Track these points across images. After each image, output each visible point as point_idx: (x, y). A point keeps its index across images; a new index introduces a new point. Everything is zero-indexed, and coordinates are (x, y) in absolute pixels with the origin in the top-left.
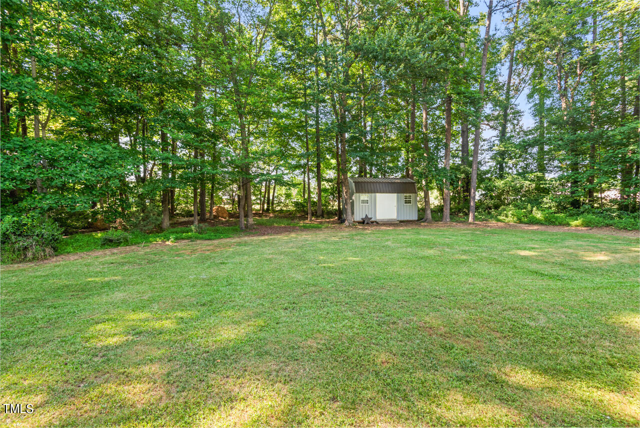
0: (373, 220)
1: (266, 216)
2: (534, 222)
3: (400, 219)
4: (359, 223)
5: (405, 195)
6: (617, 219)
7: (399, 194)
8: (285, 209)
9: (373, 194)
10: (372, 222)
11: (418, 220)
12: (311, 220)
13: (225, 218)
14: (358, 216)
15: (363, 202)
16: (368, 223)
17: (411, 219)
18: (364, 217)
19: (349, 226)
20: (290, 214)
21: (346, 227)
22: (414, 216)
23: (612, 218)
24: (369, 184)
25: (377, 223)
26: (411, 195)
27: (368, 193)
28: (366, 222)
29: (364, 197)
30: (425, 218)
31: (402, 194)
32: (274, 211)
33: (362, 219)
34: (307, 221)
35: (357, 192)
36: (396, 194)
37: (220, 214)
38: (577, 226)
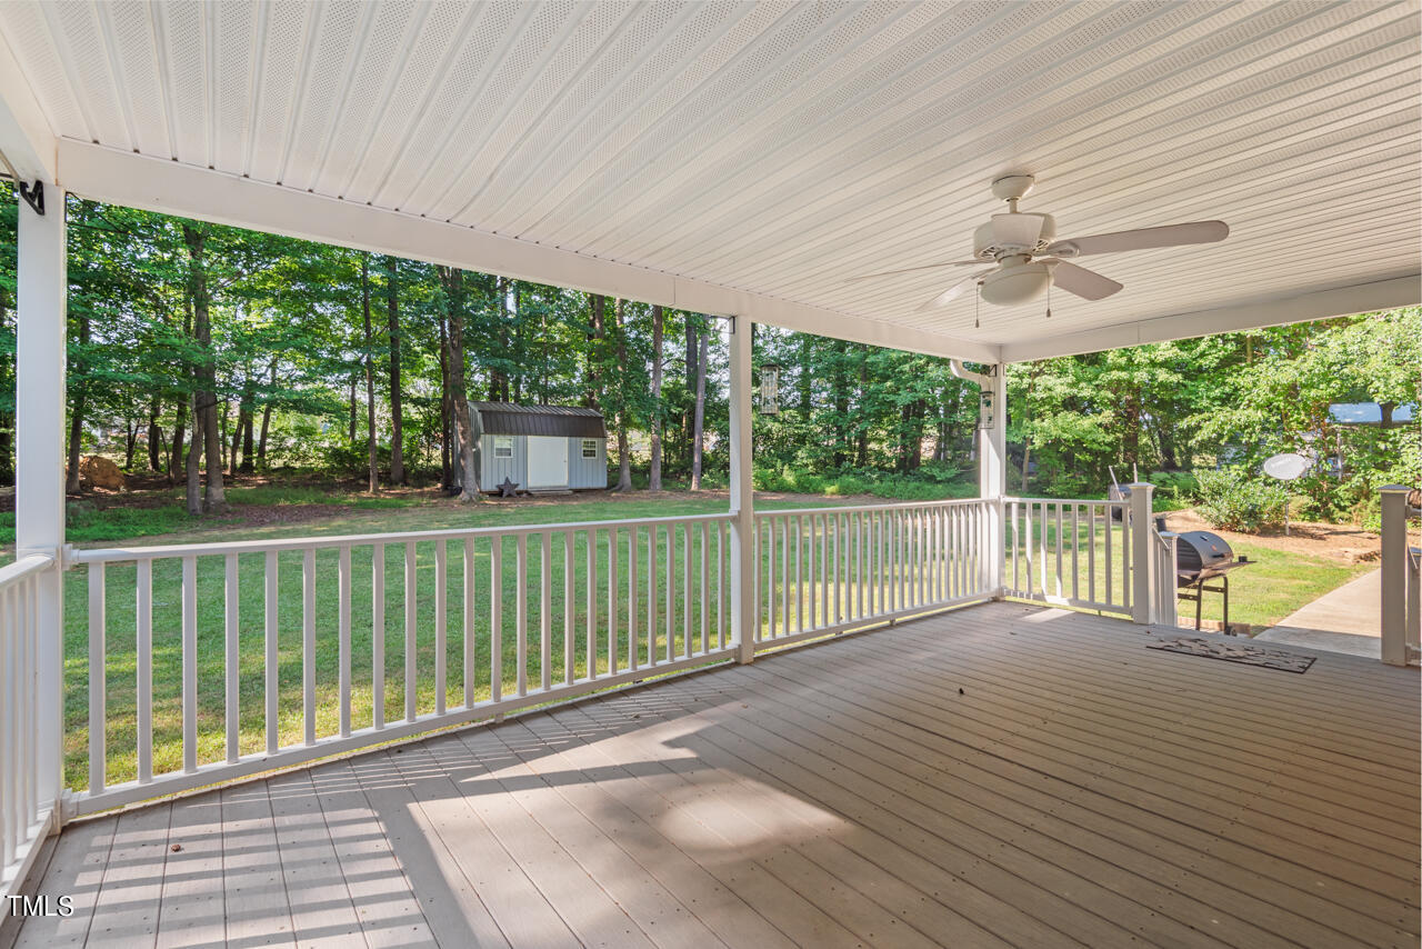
0: (520, 488)
1: (244, 482)
2: (783, 489)
3: (574, 487)
4: (492, 494)
5: (584, 439)
6: (877, 483)
7: (574, 439)
8: (298, 465)
9: (521, 437)
10: (520, 493)
11: (607, 489)
12: (376, 491)
13: (117, 489)
14: (490, 482)
15: (501, 451)
16: (509, 495)
17: (595, 486)
18: (502, 482)
19: (471, 501)
20: (314, 477)
21: (464, 503)
22: (603, 483)
23: (872, 482)
24: (512, 416)
25: (529, 494)
26: (593, 440)
27: (511, 433)
28: (505, 494)
29: (502, 442)
30: (620, 484)
31: (578, 439)
32: (267, 471)
33: (498, 486)
34: (365, 494)
35: (486, 432)
36: (567, 438)
38: (833, 494)
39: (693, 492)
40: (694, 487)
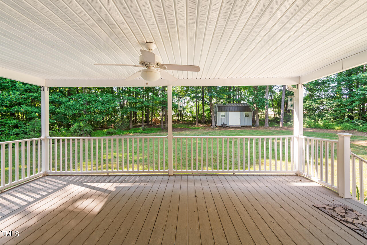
0: (227, 125)
1: (178, 123)
3: (242, 125)
4: (220, 127)
5: (245, 112)
7: (242, 112)
8: (189, 119)
9: (227, 112)
10: (227, 127)
11: (252, 126)
12: (198, 125)
13: (159, 124)
14: (219, 124)
15: (222, 116)
16: (224, 127)
17: (249, 125)
18: (222, 124)
19: (213, 128)
20: (190, 122)
22: (251, 124)
23: (357, 125)
24: (227, 107)
25: (229, 127)
26: (249, 112)
27: (225, 111)
28: (223, 126)
29: (222, 114)
30: (256, 125)
31: (243, 112)
32: (183, 120)
33: (221, 125)
34: (196, 126)
35: (218, 111)
36: (240, 112)
37: (157, 122)
38: (338, 130)
39: (280, 128)
40: (281, 126)
